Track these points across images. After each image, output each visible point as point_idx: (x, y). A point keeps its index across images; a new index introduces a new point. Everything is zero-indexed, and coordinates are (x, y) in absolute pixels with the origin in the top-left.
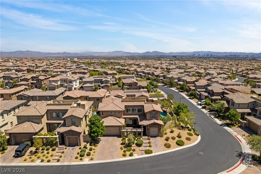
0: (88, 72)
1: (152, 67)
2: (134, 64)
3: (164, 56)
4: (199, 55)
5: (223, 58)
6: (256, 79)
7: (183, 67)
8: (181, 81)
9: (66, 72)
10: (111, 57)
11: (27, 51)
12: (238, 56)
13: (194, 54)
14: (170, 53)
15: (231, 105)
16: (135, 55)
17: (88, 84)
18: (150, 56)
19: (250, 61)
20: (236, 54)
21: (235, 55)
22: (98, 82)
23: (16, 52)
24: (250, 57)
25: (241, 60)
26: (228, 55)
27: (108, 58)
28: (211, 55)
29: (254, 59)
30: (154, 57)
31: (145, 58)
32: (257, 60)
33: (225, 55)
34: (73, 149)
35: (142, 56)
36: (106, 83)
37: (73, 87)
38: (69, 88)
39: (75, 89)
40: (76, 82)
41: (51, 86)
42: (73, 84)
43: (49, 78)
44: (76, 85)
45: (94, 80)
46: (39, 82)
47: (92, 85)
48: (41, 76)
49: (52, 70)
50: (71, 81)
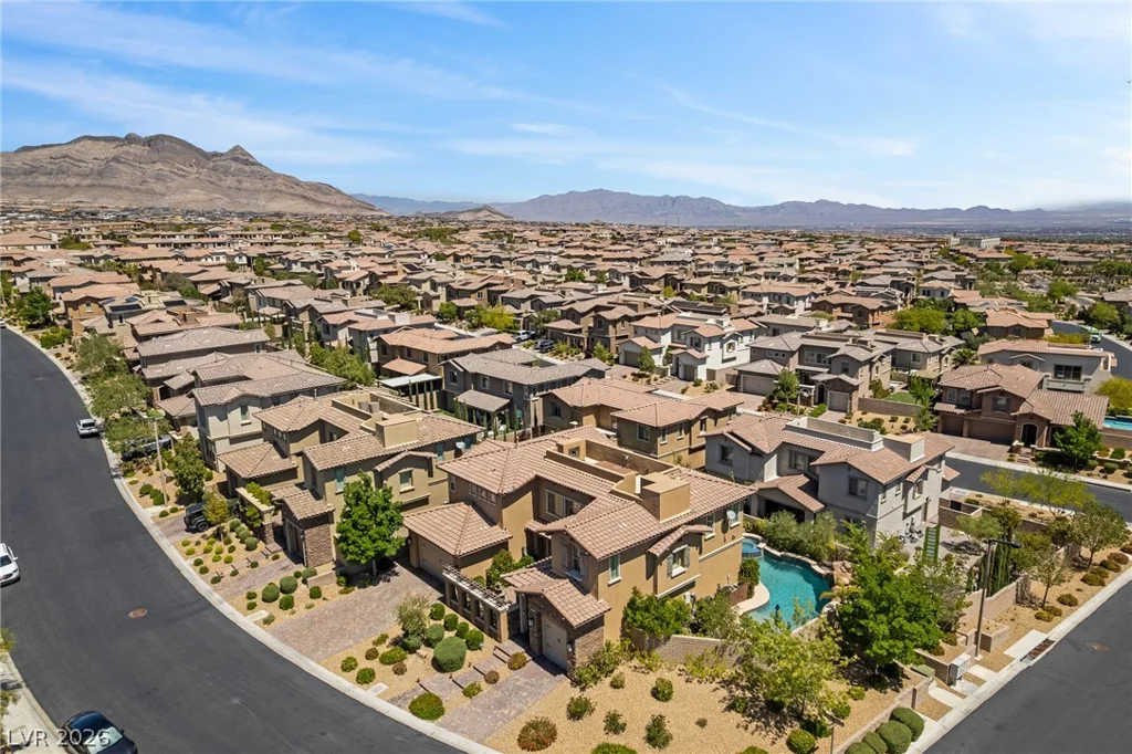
0: (883, 309)
9: (788, 299)
17: (766, 362)
22: (819, 361)
23: (782, 206)
36: (845, 371)
37: (699, 367)
38: (685, 366)
39: (711, 374)
40: (725, 346)
41: (630, 348)
42: (707, 353)
43: (643, 316)
44: (724, 361)
45: (794, 350)
46: (600, 327)
47: (780, 368)
48: (619, 308)
49: (745, 287)
50: (700, 340)
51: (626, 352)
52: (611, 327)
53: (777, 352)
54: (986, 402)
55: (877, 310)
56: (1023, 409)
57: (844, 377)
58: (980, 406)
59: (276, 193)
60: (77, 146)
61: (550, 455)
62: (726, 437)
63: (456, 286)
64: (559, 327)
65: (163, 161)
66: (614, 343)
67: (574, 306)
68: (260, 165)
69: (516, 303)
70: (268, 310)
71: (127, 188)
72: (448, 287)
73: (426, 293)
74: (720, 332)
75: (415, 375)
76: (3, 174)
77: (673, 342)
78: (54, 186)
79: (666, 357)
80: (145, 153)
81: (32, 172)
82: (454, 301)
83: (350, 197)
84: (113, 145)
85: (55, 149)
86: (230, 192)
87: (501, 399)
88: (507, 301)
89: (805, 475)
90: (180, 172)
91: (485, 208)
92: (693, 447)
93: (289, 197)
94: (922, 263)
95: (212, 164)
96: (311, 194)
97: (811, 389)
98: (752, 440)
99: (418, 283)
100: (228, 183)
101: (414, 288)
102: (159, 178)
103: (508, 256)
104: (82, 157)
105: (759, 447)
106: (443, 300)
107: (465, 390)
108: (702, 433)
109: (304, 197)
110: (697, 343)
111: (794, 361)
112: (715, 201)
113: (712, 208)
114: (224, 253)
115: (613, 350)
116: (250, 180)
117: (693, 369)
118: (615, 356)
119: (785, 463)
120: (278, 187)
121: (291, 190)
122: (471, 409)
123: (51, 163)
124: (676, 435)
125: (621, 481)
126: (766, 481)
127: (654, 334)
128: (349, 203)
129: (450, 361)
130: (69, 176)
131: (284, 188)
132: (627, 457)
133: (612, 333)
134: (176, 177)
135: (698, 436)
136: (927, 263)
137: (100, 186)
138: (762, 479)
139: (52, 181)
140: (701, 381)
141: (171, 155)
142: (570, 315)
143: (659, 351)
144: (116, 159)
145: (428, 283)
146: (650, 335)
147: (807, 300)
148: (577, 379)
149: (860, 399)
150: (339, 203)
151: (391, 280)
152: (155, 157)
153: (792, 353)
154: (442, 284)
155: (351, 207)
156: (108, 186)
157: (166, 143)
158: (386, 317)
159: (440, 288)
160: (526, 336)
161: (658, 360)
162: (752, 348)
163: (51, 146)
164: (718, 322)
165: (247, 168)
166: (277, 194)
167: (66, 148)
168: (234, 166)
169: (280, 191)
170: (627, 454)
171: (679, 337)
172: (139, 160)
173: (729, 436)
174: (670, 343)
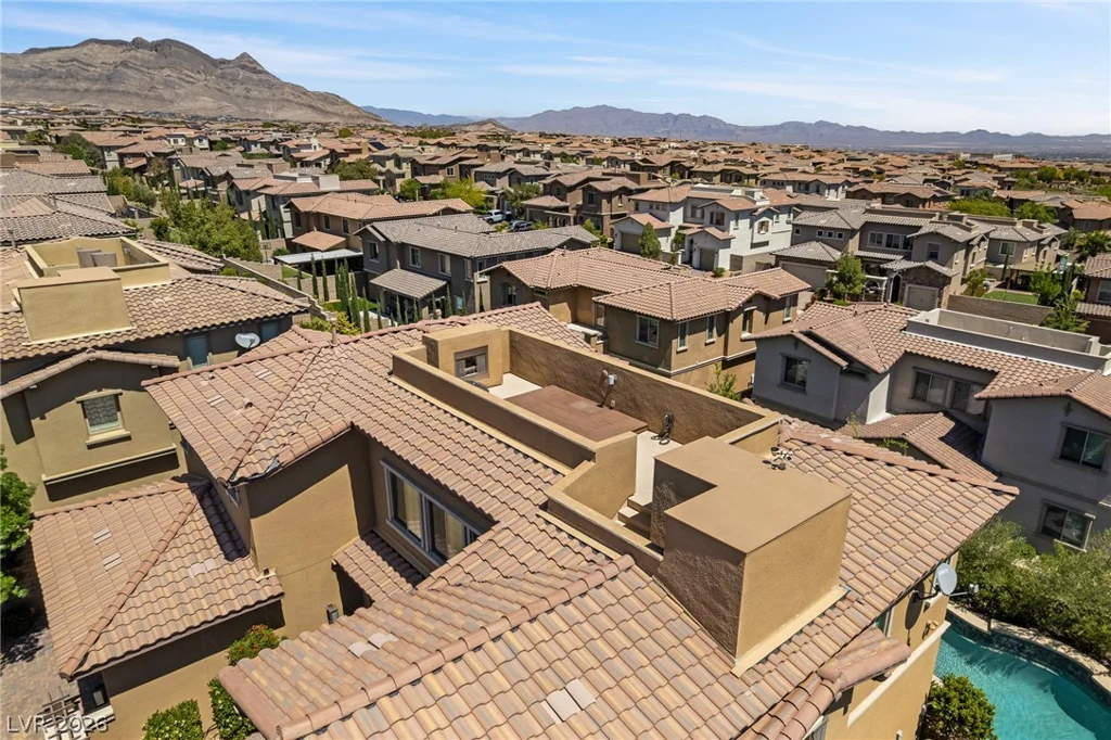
9: (818, 186)
11: (821, 124)
17: (814, 244)
22: (888, 245)
23: (782, 126)
36: (933, 256)
37: (721, 251)
38: (702, 251)
39: (737, 262)
40: (756, 224)
41: (627, 228)
42: (732, 232)
43: (648, 189)
44: (754, 246)
45: (857, 227)
46: (591, 202)
47: (837, 255)
48: (615, 179)
49: (765, 175)
50: (723, 215)
51: (623, 234)
52: (604, 201)
53: (831, 231)
55: (929, 200)
57: (931, 264)
59: (285, 102)
60: (85, 50)
61: (401, 368)
62: (797, 341)
63: (422, 161)
64: (539, 204)
65: (171, 66)
66: (607, 222)
67: (560, 179)
68: (267, 73)
69: (491, 178)
70: (191, 183)
71: (137, 95)
72: (413, 162)
73: (389, 171)
74: (749, 206)
75: (328, 250)
76: (3, 73)
77: (684, 222)
78: (64, 90)
79: (675, 241)
80: (152, 58)
81: (41, 76)
82: (418, 178)
83: (357, 108)
84: (120, 49)
85: (63, 52)
86: (239, 100)
87: (435, 280)
88: (481, 176)
89: (947, 414)
90: (188, 79)
91: (490, 121)
92: (729, 357)
93: (297, 106)
94: (944, 170)
95: (219, 71)
96: (319, 104)
97: (883, 281)
98: (847, 348)
99: (381, 160)
100: (236, 91)
101: (377, 166)
102: (168, 84)
103: (497, 145)
104: (90, 61)
105: (863, 359)
106: (408, 176)
107: (389, 269)
108: (746, 335)
109: (312, 107)
110: (720, 220)
111: (853, 245)
112: (716, 119)
113: (714, 127)
114: (183, 136)
115: (607, 233)
116: (257, 88)
117: (713, 254)
118: (609, 240)
119: (905, 389)
120: (286, 97)
121: (299, 100)
122: (391, 296)
123: (59, 66)
124: (703, 336)
125: (586, 466)
126: (869, 422)
127: (660, 209)
128: (356, 113)
129: (368, 227)
130: (78, 80)
131: (292, 98)
132: (612, 378)
133: (605, 211)
134: (184, 84)
135: (741, 339)
136: (949, 170)
137: (109, 91)
138: (863, 418)
139: (61, 85)
140: (723, 270)
141: (178, 60)
142: (555, 191)
143: (666, 232)
144: (124, 64)
145: (392, 161)
146: (654, 211)
147: (840, 189)
148: (547, 251)
149: (951, 296)
150: (346, 113)
151: (353, 158)
152: (163, 62)
153: (852, 232)
154: (406, 160)
155: (358, 117)
156: (118, 92)
157: (173, 48)
158: (309, 180)
159: (404, 165)
160: (499, 217)
161: (665, 245)
162: (794, 225)
163: (59, 48)
164: (747, 193)
165: (255, 76)
166: (285, 104)
167: (74, 51)
168: (242, 74)
169: (288, 100)
170: (612, 369)
171: (693, 215)
172: (147, 64)
173: (805, 339)
174: (681, 223)
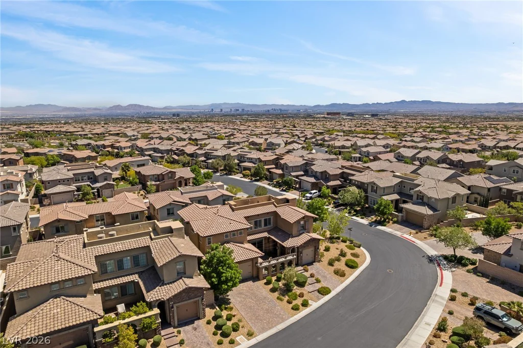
0: (21, 158)
1: (157, 138)
2: (109, 134)
3: (155, 114)
4: (221, 110)
5: (264, 115)
6: (344, 148)
7: (214, 134)
8: (245, 162)
10: (24, 118)
12: (285, 110)
13: (212, 109)
14: (165, 108)
15: (372, 192)
16: (86, 113)
18: (125, 116)
19: (305, 118)
20: (283, 108)
21: (281, 110)
22: (83, 180)
24: (302, 112)
25: (293, 117)
26: (270, 109)
27: (15, 122)
28: (243, 110)
29: (309, 116)
30: (133, 116)
31: (112, 119)
32: (314, 118)
33: (266, 109)
34: (195, 329)
35: (105, 116)
45: (73, 176)
53: (64, 180)
54: (166, 178)
56: (177, 177)
57: (109, 182)
58: (164, 179)
153: (72, 179)
